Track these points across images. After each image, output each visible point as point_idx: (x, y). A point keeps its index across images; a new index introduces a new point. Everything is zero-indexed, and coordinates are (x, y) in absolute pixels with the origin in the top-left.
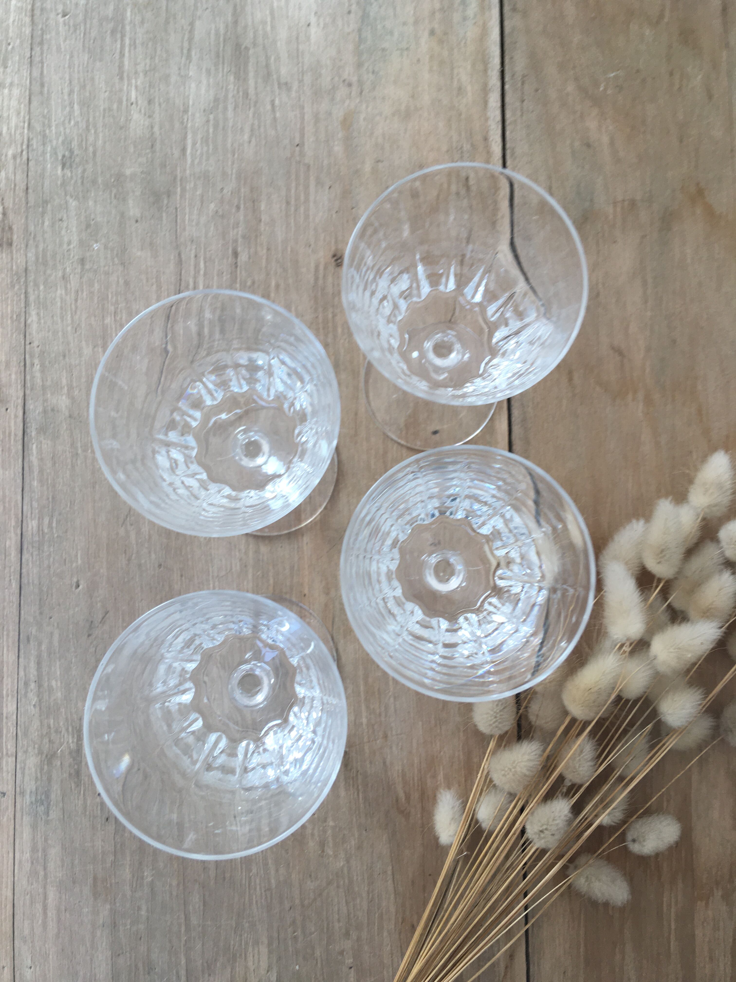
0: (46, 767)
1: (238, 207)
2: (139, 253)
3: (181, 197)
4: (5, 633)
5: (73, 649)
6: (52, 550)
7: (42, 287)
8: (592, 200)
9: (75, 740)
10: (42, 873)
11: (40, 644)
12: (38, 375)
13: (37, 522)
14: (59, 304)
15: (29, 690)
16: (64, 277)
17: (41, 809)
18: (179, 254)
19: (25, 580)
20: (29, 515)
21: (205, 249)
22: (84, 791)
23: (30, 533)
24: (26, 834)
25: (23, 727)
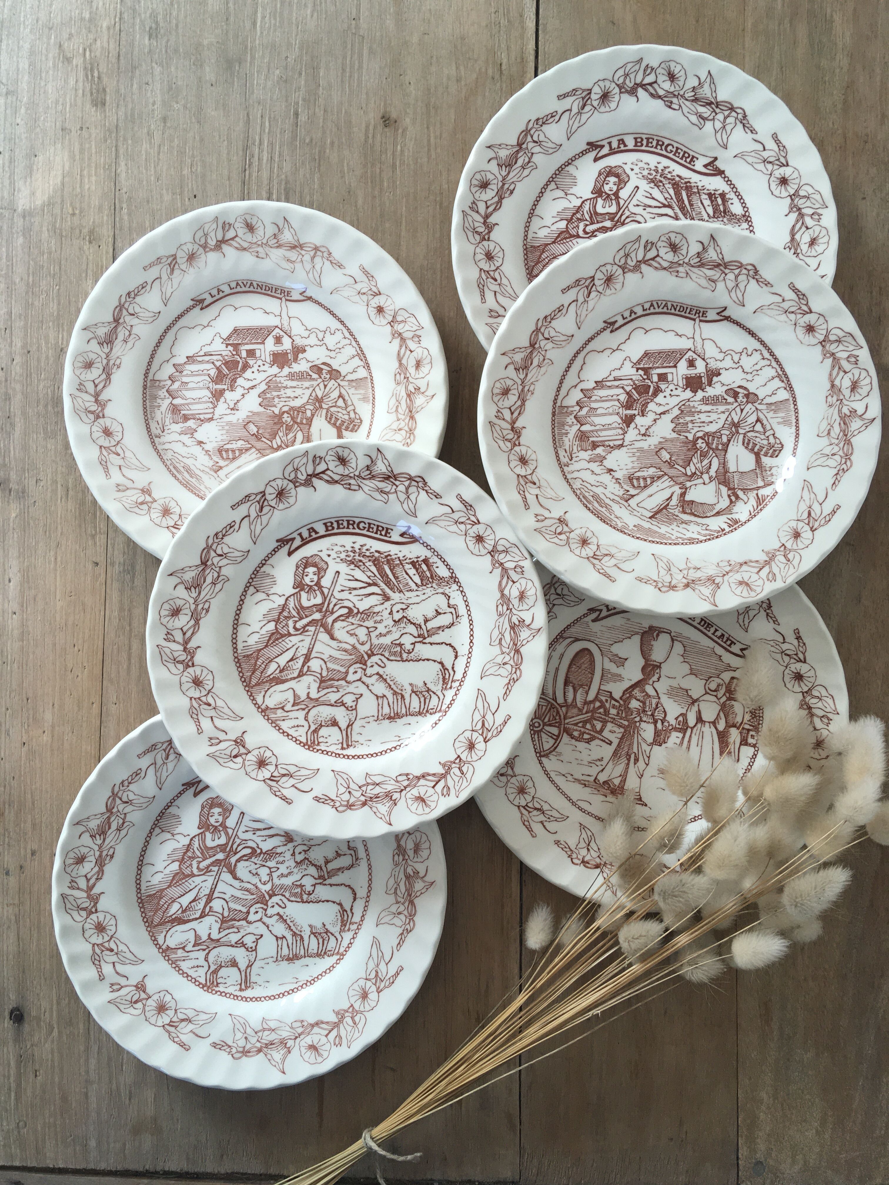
1: (300, 74)
2: (213, 113)
3: (251, 64)
7: (130, 142)
10: (128, 628)
12: (126, 217)
14: (144, 157)
16: (148, 133)
17: (128, 577)
18: (248, 114)
21: (270, 110)
24: (114, 596)
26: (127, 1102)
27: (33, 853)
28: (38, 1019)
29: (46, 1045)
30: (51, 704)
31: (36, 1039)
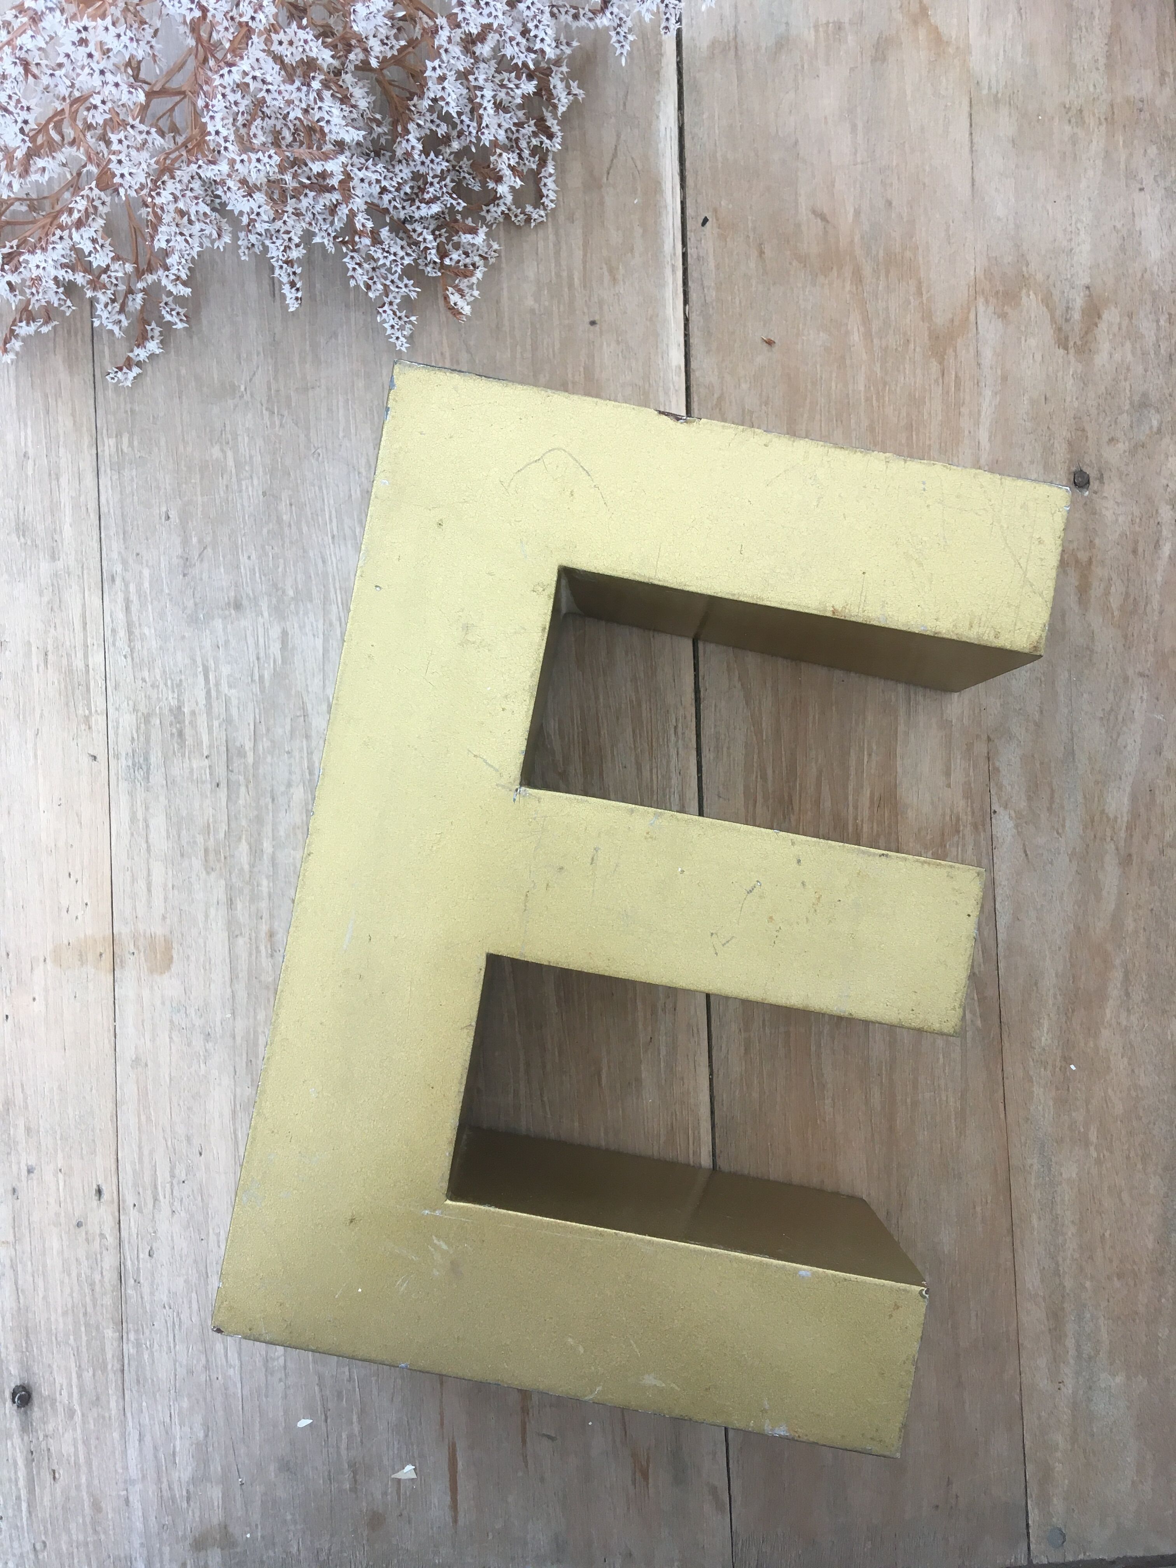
0: (143, 725)
4: (85, 572)
5: (167, 591)
6: (134, 473)
8: (787, 24)
9: (176, 696)
10: (144, 846)
11: (127, 586)
13: (114, 439)
15: (118, 638)
17: (140, 775)
19: (104, 509)
20: (105, 431)
22: (190, 752)
23: (107, 453)
24: (123, 801)
25: (113, 680)
26: (185, 1505)
27: (30, 1171)
28: (53, 1401)
29: (66, 1435)
30: (42, 959)
31: (50, 1427)
